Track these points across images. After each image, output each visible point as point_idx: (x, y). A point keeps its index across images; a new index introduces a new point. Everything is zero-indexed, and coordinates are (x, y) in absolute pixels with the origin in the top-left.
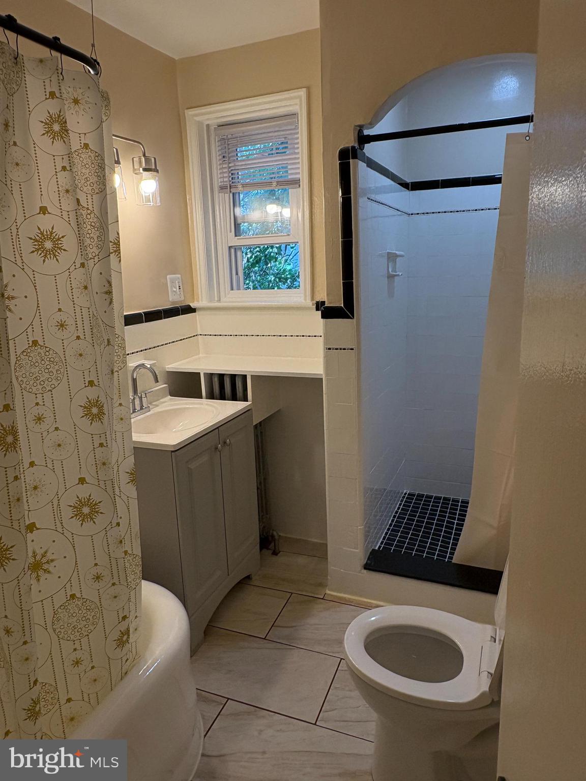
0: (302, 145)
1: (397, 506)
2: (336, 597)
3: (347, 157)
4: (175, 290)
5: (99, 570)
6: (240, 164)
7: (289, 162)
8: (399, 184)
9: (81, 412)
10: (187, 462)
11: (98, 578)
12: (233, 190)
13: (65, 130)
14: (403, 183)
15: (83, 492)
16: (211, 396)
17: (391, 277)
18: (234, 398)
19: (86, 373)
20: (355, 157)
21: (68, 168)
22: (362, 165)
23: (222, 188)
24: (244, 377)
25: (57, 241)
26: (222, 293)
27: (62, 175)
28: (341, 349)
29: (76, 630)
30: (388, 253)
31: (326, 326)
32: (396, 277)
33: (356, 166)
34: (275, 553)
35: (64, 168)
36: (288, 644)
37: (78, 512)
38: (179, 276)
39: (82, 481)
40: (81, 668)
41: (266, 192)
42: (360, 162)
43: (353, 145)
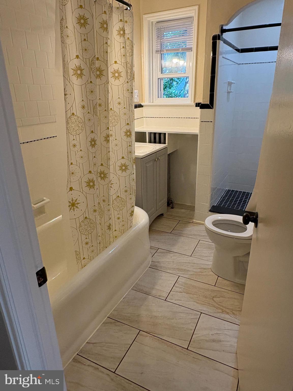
0: (194, 32)
1: (223, 194)
2: (197, 222)
3: (216, 38)
4: (136, 97)
5: (127, 188)
6: (165, 40)
7: (187, 39)
8: (236, 50)
9: (124, 134)
10: (146, 163)
11: (126, 191)
12: (162, 53)
13: (124, 33)
14: (237, 49)
15: (123, 161)
16: (150, 142)
17: (229, 93)
18: (160, 143)
19: (127, 120)
20: (219, 39)
21: (125, 47)
22: (221, 42)
23: (157, 51)
24: (165, 134)
25: (119, 73)
26: (154, 99)
27: (122, 50)
28: (207, 122)
29: (119, 208)
30: (228, 81)
31: (201, 112)
32: (231, 93)
33: (219, 43)
34: (172, 208)
35: (123, 47)
36: (180, 235)
37: (121, 169)
38: (138, 91)
39: (123, 158)
40: (120, 220)
41: (174, 54)
42: (221, 41)
43: (218, 33)
